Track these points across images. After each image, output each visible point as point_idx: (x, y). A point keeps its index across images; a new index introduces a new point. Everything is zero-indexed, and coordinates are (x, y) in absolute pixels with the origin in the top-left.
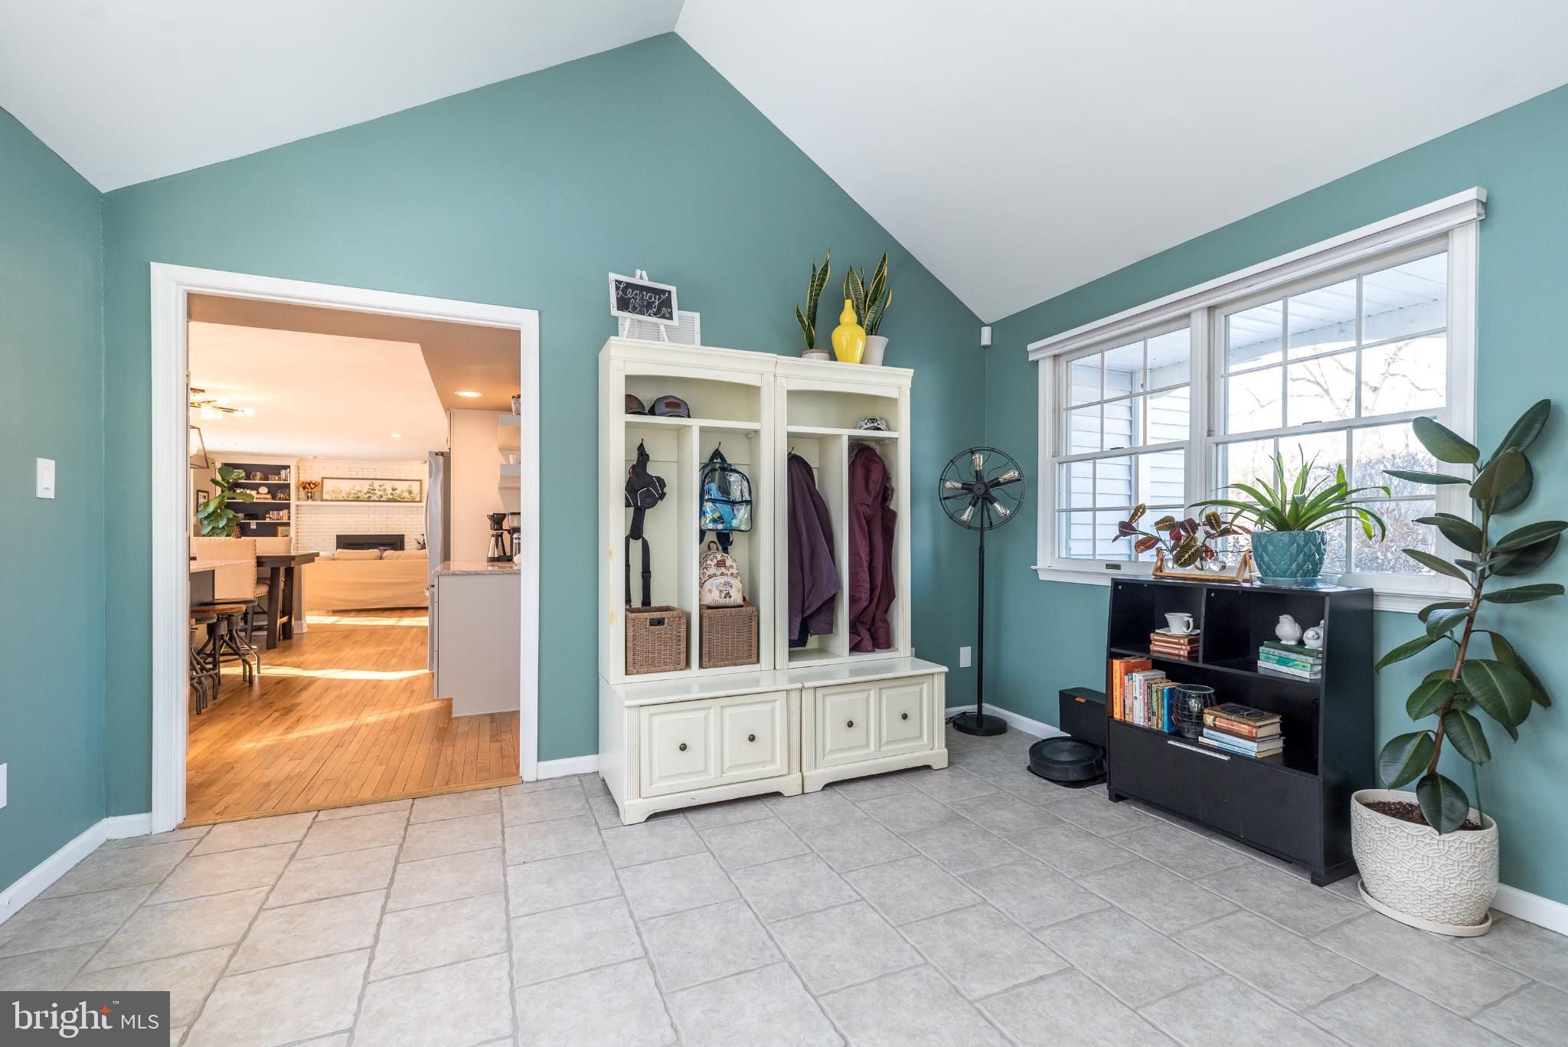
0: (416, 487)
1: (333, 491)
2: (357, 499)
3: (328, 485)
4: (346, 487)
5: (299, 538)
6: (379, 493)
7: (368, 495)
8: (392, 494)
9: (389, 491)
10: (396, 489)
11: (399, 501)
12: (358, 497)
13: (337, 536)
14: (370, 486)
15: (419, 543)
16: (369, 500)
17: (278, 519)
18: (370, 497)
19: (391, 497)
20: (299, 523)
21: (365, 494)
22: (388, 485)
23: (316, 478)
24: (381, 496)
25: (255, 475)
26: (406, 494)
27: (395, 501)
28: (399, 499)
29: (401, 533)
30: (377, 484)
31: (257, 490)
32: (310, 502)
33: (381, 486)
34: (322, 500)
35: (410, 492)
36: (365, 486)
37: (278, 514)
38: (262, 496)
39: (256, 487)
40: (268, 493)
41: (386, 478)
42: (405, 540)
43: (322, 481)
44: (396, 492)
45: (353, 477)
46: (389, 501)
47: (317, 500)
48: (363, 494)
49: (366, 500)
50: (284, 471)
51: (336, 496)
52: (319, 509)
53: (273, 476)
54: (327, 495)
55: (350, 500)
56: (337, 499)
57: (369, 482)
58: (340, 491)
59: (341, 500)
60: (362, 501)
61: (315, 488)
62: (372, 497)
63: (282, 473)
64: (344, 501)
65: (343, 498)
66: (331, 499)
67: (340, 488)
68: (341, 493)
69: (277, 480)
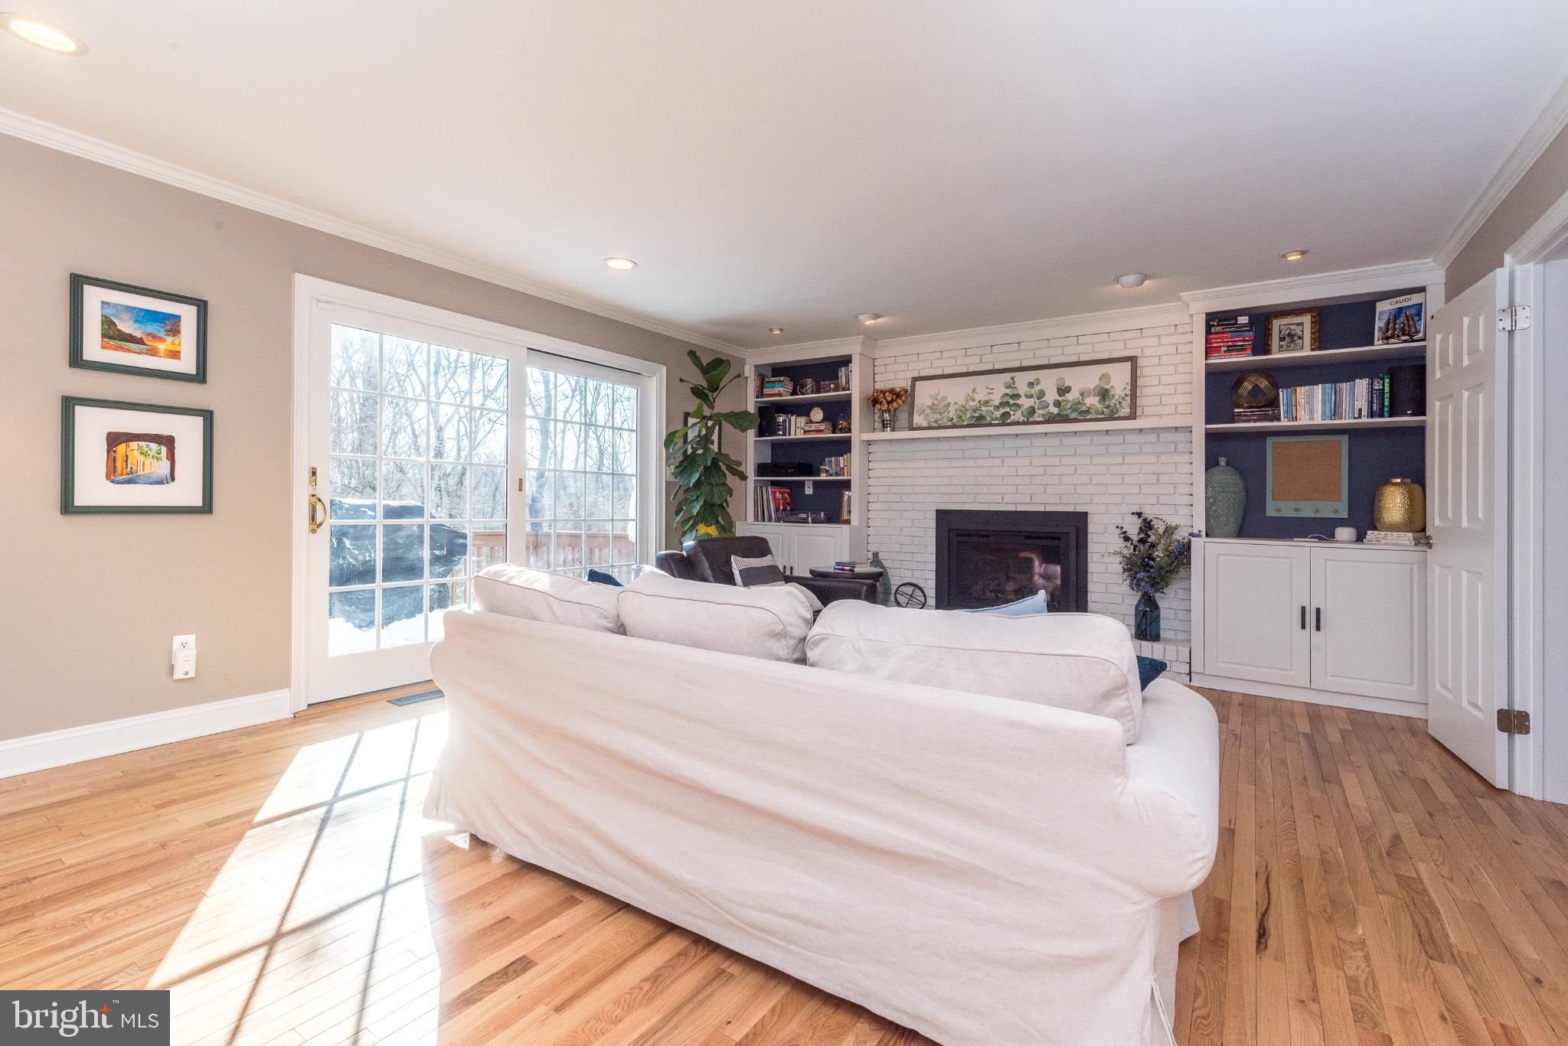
0: (1119, 378)
1: (931, 408)
2: (979, 422)
3: (924, 394)
4: (956, 394)
5: (870, 515)
6: (1026, 403)
7: (1002, 411)
8: (1057, 404)
9: (1051, 396)
10: (1068, 390)
11: (1075, 420)
12: (982, 417)
13: (938, 512)
14: (1008, 387)
15: (1127, 539)
16: (1004, 420)
17: (837, 474)
18: (1006, 415)
19: (1055, 411)
20: (870, 482)
21: (997, 408)
22: (1049, 382)
23: (901, 383)
24: (1032, 411)
25: (803, 386)
26: (1092, 401)
27: (1063, 419)
28: (1073, 415)
29: (1079, 509)
30: (1022, 380)
31: (808, 415)
32: (888, 434)
33: (1031, 385)
34: (912, 428)
35: (1104, 394)
36: (995, 389)
37: (838, 463)
38: (813, 427)
39: (803, 409)
40: (822, 421)
41: (1045, 362)
42: (1091, 528)
43: (913, 386)
44: (1070, 396)
45: (972, 369)
46: (1051, 420)
47: (902, 429)
48: (992, 409)
49: (997, 422)
50: (843, 369)
51: (939, 417)
52: (907, 447)
53: (827, 382)
54: (920, 415)
55: (965, 423)
56: (940, 423)
57: (1007, 377)
58: (949, 404)
59: (950, 423)
60: (990, 425)
61: (899, 400)
62: (1012, 413)
63: (840, 374)
64: (954, 426)
65: (952, 419)
66: (929, 423)
67: (946, 398)
68: (951, 408)
69: (834, 390)
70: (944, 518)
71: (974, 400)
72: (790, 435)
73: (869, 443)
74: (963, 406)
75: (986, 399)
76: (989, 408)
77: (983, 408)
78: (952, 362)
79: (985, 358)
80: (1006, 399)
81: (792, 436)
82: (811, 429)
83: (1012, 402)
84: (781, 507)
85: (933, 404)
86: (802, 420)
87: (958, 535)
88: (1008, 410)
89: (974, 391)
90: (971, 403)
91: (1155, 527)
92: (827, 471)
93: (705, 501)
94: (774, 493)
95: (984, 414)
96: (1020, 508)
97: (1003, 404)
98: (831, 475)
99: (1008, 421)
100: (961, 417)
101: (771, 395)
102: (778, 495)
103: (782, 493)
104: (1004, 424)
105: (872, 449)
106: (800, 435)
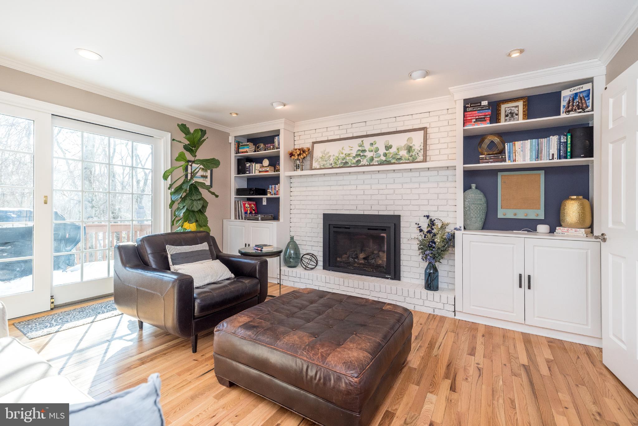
0: (417, 139)
1: (321, 158)
2: (345, 165)
3: (318, 151)
4: (335, 150)
5: (292, 216)
6: (369, 155)
7: (357, 159)
8: (385, 155)
9: (382, 151)
10: (391, 147)
11: (394, 163)
12: (346, 163)
13: (324, 214)
14: (361, 146)
15: (421, 231)
16: (358, 164)
17: (275, 194)
18: (359, 161)
19: (384, 158)
20: (292, 198)
21: (354, 157)
22: (381, 142)
23: (306, 145)
24: (372, 159)
25: (260, 146)
26: (403, 153)
27: (388, 163)
28: (393, 161)
29: (396, 213)
30: (367, 142)
31: (261, 163)
32: (299, 172)
33: (372, 144)
34: (311, 169)
35: (409, 149)
36: (352, 147)
37: (275, 188)
38: (264, 169)
39: (258, 160)
40: (268, 166)
41: (379, 132)
42: (402, 224)
43: (313, 147)
44: (392, 151)
45: (342, 137)
46: (381, 163)
47: (307, 169)
48: (351, 158)
49: (354, 165)
50: (277, 138)
51: (325, 163)
52: (309, 179)
53: (269, 145)
54: (315, 162)
55: (338, 166)
56: (326, 166)
57: (359, 141)
58: (330, 156)
59: (330, 166)
60: (351, 167)
61: (304, 154)
62: (362, 160)
63: (275, 140)
64: (332, 168)
65: (332, 164)
66: (320, 167)
67: (329, 153)
68: (331, 158)
69: (272, 149)
70: (327, 217)
71: (343, 153)
72: (252, 173)
73: (291, 177)
74: (337, 157)
75: (349, 153)
76: (350, 158)
77: (347, 158)
78: (332, 133)
79: (349, 131)
80: (359, 153)
81: (253, 174)
82: (262, 170)
83: (362, 154)
84: (249, 212)
85: (323, 156)
86: (258, 166)
87: (334, 227)
88: (360, 158)
89: (343, 149)
90: (341, 155)
91: (436, 224)
92: (270, 193)
93: (187, 209)
94: (244, 205)
95: (348, 161)
96: (366, 213)
97: (357, 155)
98: (272, 195)
99: (360, 165)
100: (336, 163)
101: (243, 152)
102: (247, 205)
103: (250, 205)
104: (357, 166)
105: (292, 180)
106: (257, 173)
